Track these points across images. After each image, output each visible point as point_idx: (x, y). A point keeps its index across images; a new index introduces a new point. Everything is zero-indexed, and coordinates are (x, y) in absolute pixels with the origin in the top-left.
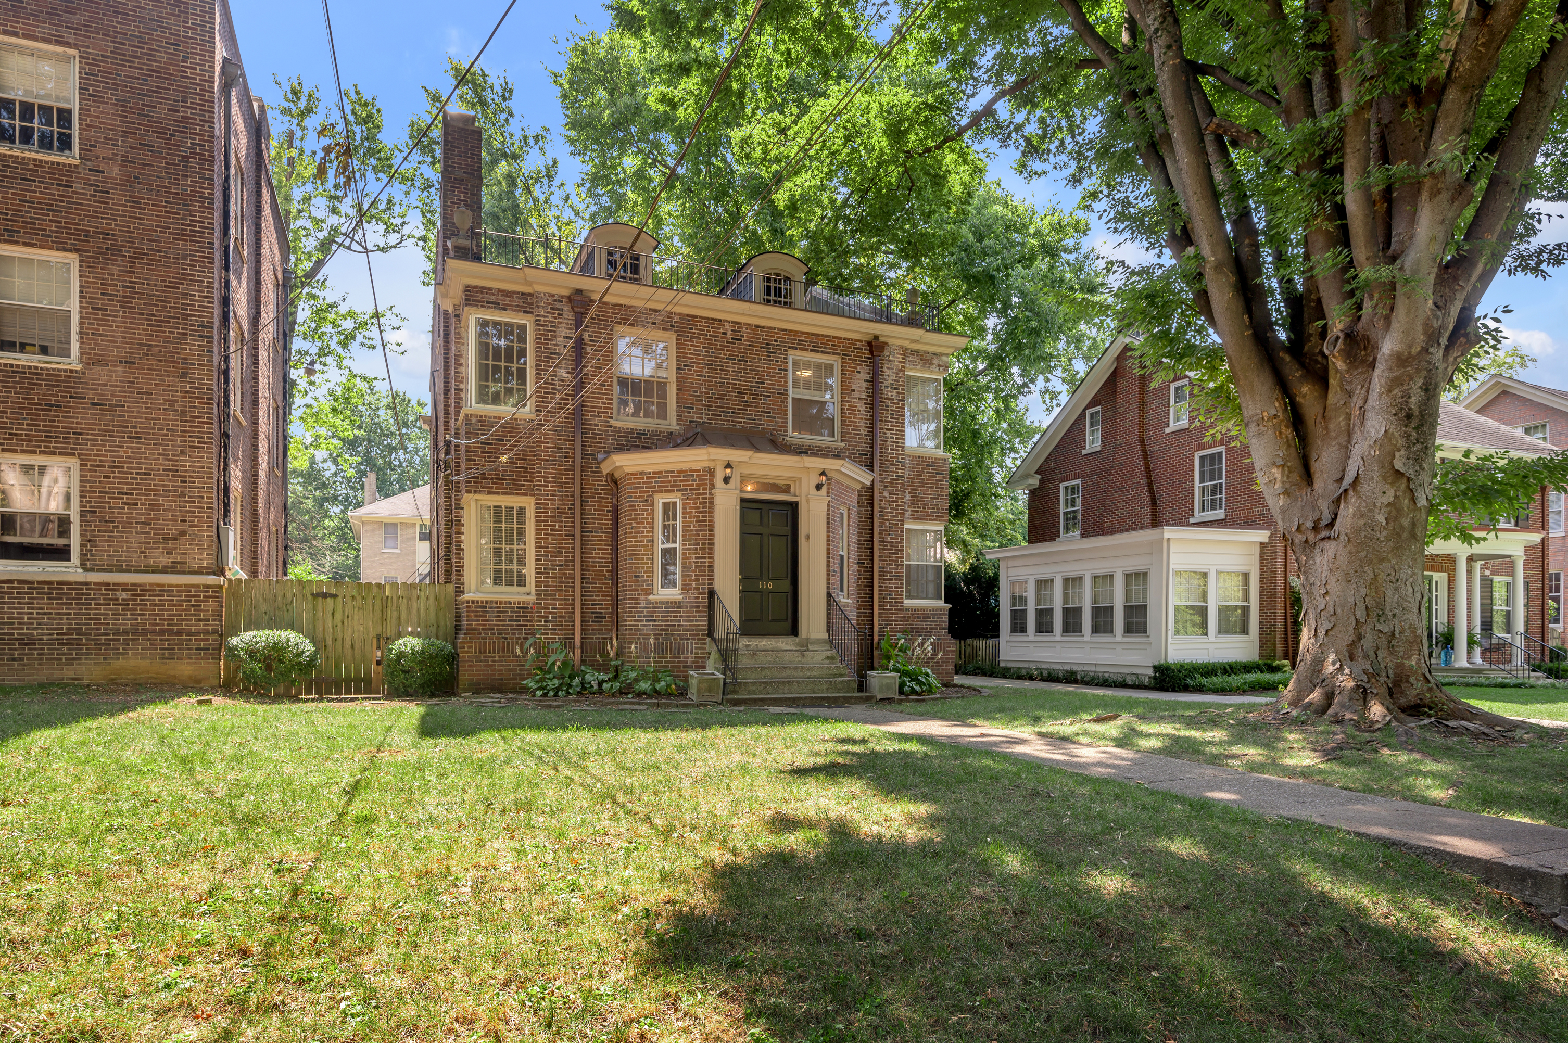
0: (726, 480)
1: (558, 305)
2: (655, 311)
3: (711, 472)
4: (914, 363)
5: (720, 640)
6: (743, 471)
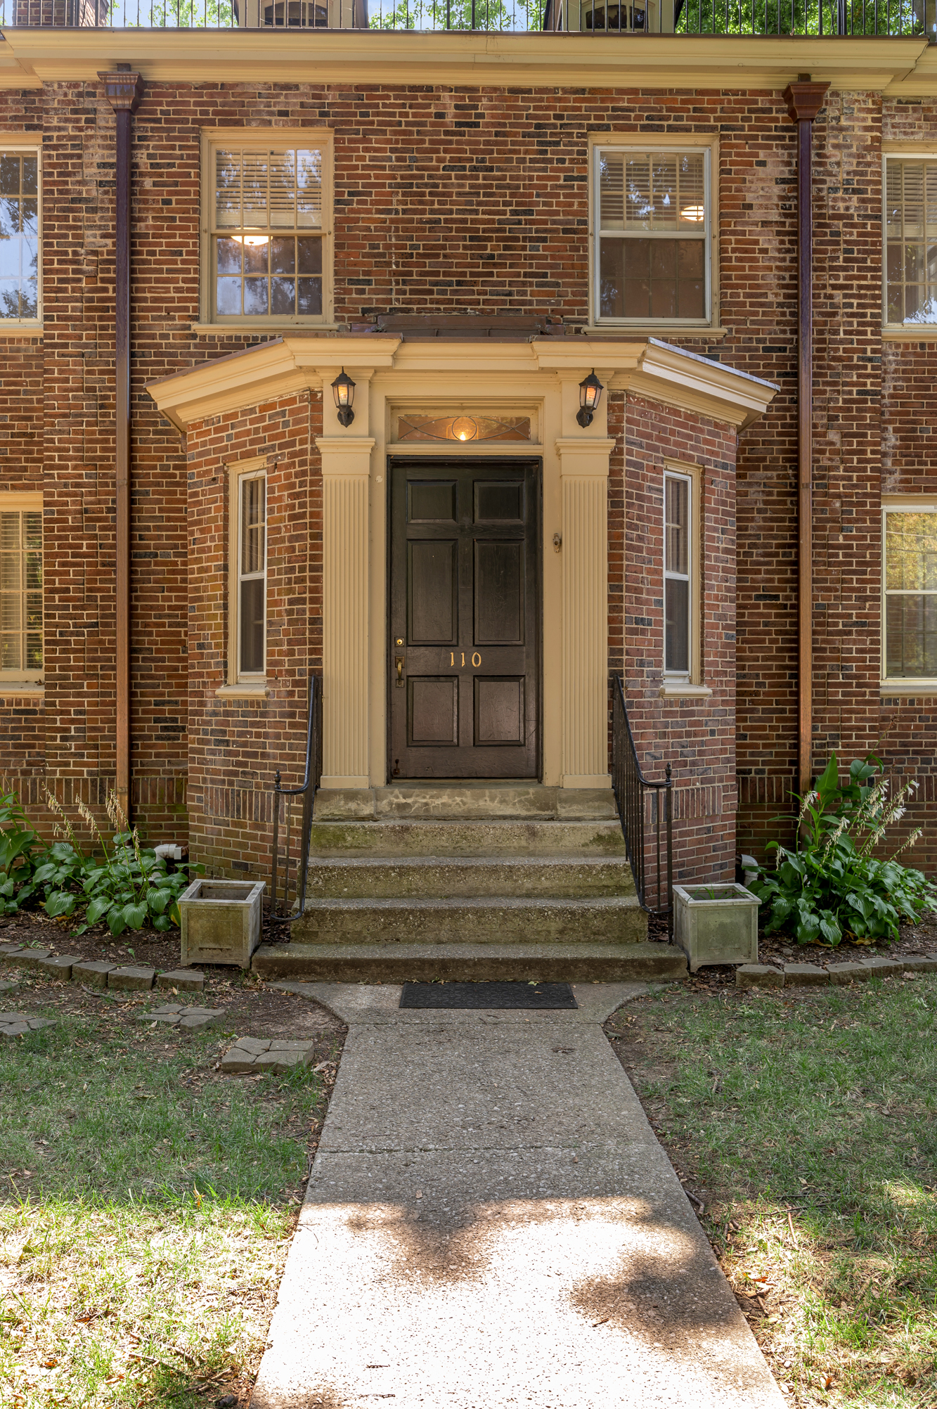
0: (347, 415)
1: (87, 103)
2: (287, 87)
3: (314, 399)
4: (908, 130)
5: (333, 793)
6: (396, 392)
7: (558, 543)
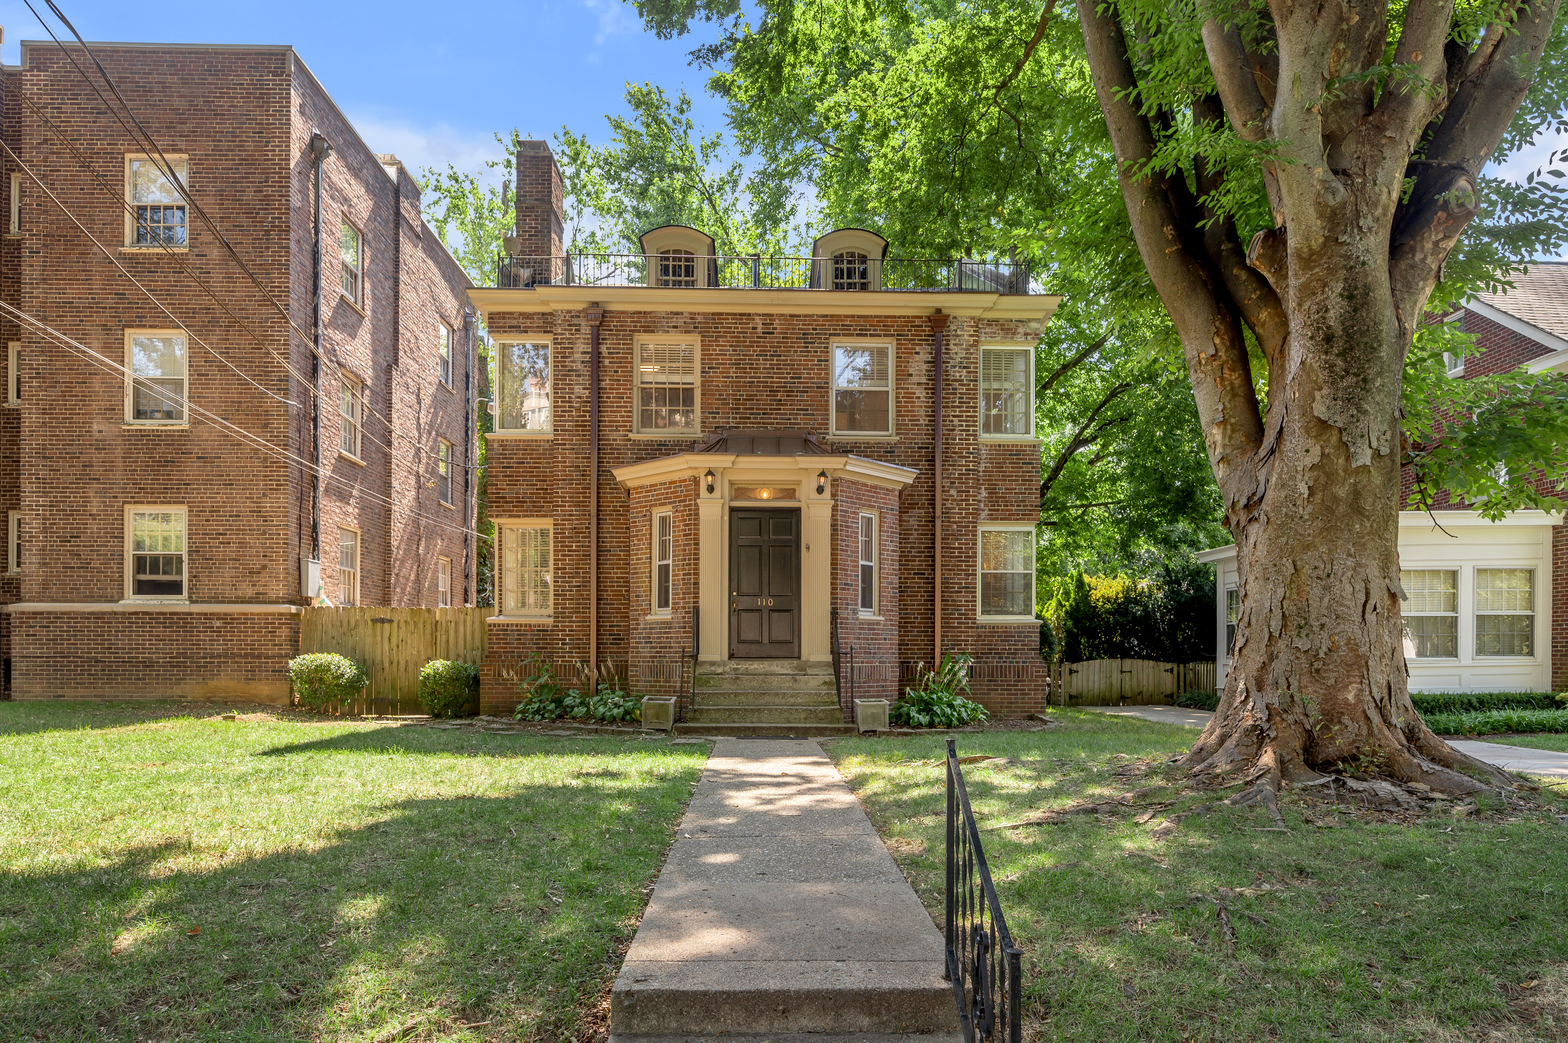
0: (711, 489)
1: (575, 321)
2: (677, 313)
3: (696, 481)
4: (993, 335)
5: (704, 663)
6: (732, 478)
7: (808, 548)
